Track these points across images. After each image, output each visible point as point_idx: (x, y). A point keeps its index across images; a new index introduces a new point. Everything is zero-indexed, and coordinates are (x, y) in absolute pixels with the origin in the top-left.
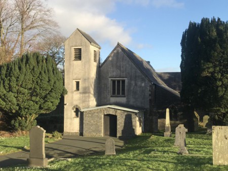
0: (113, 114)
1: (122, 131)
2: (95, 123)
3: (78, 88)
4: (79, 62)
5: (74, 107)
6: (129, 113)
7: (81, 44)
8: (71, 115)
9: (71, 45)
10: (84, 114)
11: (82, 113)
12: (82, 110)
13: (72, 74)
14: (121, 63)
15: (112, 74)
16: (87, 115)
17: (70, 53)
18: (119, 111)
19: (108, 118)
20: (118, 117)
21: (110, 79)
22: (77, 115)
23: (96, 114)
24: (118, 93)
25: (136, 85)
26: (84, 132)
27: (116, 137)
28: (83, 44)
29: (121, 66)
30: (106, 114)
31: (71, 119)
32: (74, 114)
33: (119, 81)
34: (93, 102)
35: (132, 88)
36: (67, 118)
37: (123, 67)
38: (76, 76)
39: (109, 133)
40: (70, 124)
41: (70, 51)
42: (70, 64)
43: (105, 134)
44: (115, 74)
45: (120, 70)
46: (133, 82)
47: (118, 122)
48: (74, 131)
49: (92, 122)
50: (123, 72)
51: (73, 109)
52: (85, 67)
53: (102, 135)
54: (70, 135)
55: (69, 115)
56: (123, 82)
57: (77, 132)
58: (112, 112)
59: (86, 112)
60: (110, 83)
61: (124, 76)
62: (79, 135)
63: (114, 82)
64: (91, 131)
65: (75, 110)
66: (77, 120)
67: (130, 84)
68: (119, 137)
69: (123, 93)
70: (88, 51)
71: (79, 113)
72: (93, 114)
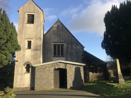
0: (63, 68)
1: (73, 82)
2: (47, 77)
4: (32, 25)
5: (26, 63)
6: (77, 66)
7: (34, 11)
8: (22, 71)
9: (25, 11)
10: (36, 69)
11: (34, 69)
13: (25, 34)
14: (61, 33)
16: (39, 70)
17: (24, 18)
18: (68, 65)
19: (58, 72)
20: (68, 70)
21: (53, 44)
22: (28, 71)
23: (47, 68)
24: (59, 54)
25: (72, 48)
26: (35, 86)
27: (66, 88)
28: (35, 11)
29: (61, 35)
30: (57, 68)
31: (22, 74)
32: (25, 70)
33: (59, 46)
35: (69, 51)
36: (18, 74)
37: (62, 36)
38: (28, 36)
39: (58, 85)
41: (24, 16)
42: (23, 26)
44: (56, 40)
45: (60, 37)
46: (70, 46)
47: (68, 75)
48: (25, 86)
49: (44, 76)
50: (62, 39)
51: (24, 65)
52: (37, 29)
53: (53, 87)
54: (20, 90)
55: (20, 71)
56: (62, 46)
57: (27, 86)
58: (62, 66)
59: (38, 67)
60: (53, 47)
61: (63, 42)
62: (29, 89)
63: (55, 46)
64: (42, 84)
65: (26, 66)
66: (28, 76)
67: (67, 48)
69: (62, 54)
71: (30, 68)
72: (45, 69)
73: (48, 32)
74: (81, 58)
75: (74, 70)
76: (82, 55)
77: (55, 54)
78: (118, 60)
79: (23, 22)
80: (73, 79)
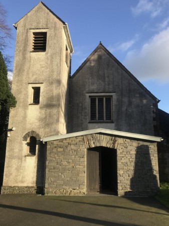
0: (108, 146)
1: (132, 181)
2: (71, 166)
3: (36, 100)
4: (41, 55)
5: (28, 134)
6: (141, 143)
7: (47, 25)
8: (21, 150)
9: (29, 27)
10: (48, 147)
11: (43, 146)
12: (44, 140)
13: (28, 74)
14: (106, 71)
16: (55, 150)
17: (26, 40)
18: (120, 141)
19: (96, 155)
20: (119, 152)
21: (88, 95)
22: (32, 151)
23: (72, 147)
24: (101, 117)
25: (130, 103)
26: (46, 185)
27: (116, 193)
28: (49, 26)
29: (106, 75)
30: (93, 146)
31: (20, 158)
32: (26, 149)
35: (124, 109)
36: (12, 157)
37: (108, 77)
38: (34, 77)
39: (97, 186)
40: (18, 169)
41: (27, 36)
42: (24, 58)
44: (94, 87)
45: (104, 81)
46: (125, 100)
47: (119, 164)
48: (25, 185)
49: (65, 163)
50: (109, 85)
51: (25, 138)
52: (52, 61)
54: (16, 192)
55: (16, 150)
56: (109, 99)
57: (30, 185)
58: (105, 143)
59: (52, 142)
60: (88, 101)
61: (111, 90)
62: (34, 192)
63: (93, 99)
64: (62, 182)
65: (28, 140)
67: (120, 102)
69: (108, 118)
71: (37, 146)
72: (67, 147)
74: (152, 125)
75: (134, 152)
76: (154, 119)
77: (93, 116)
79: (25, 50)
80: (131, 173)
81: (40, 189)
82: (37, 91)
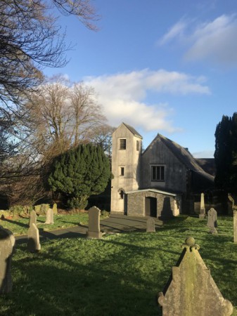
0: (154, 197)
1: (162, 212)
3: (123, 174)
5: (120, 189)
6: (167, 196)
8: (117, 196)
9: (118, 136)
10: (128, 196)
11: (126, 195)
12: (126, 193)
13: (118, 161)
14: (161, 151)
15: (153, 161)
16: (131, 197)
17: (117, 144)
19: (149, 200)
20: (158, 200)
21: (151, 165)
22: (122, 197)
23: (138, 196)
24: (158, 178)
25: (174, 171)
26: (128, 212)
27: (156, 217)
28: (127, 136)
30: (147, 196)
31: (117, 200)
32: (119, 196)
33: (158, 167)
34: (135, 186)
35: (171, 174)
36: (114, 199)
37: (162, 155)
38: (121, 162)
39: (149, 214)
40: (116, 204)
41: (117, 141)
42: (116, 153)
43: (146, 214)
44: (155, 161)
45: (160, 157)
46: (172, 169)
47: (158, 205)
48: (120, 211)
49: (135, 203)
50: (162, 160)
51: (119, 191)
52: (129, 155)
53: (144, 215)
54: (116, 214)
55: (115, 196)
56: (163, 168)
57: (122, 211)
58: (152, 195)
59: (129, 194)
60: (151, 170)
61: (163, 163)
62: (123, 214)
63: (154, 168)
64: (134, 211)
66: (122, 201)
67: (168, 170)
68: (159, 217)
69: (163, 178)
70: (131, 141)
71: (124, 195)
73: (147, 149)
75: (163, 200)
77: (154, 177)
78: (202, 195)
79: (116, 148)
81: (126, 213)
82: (123, 169)
